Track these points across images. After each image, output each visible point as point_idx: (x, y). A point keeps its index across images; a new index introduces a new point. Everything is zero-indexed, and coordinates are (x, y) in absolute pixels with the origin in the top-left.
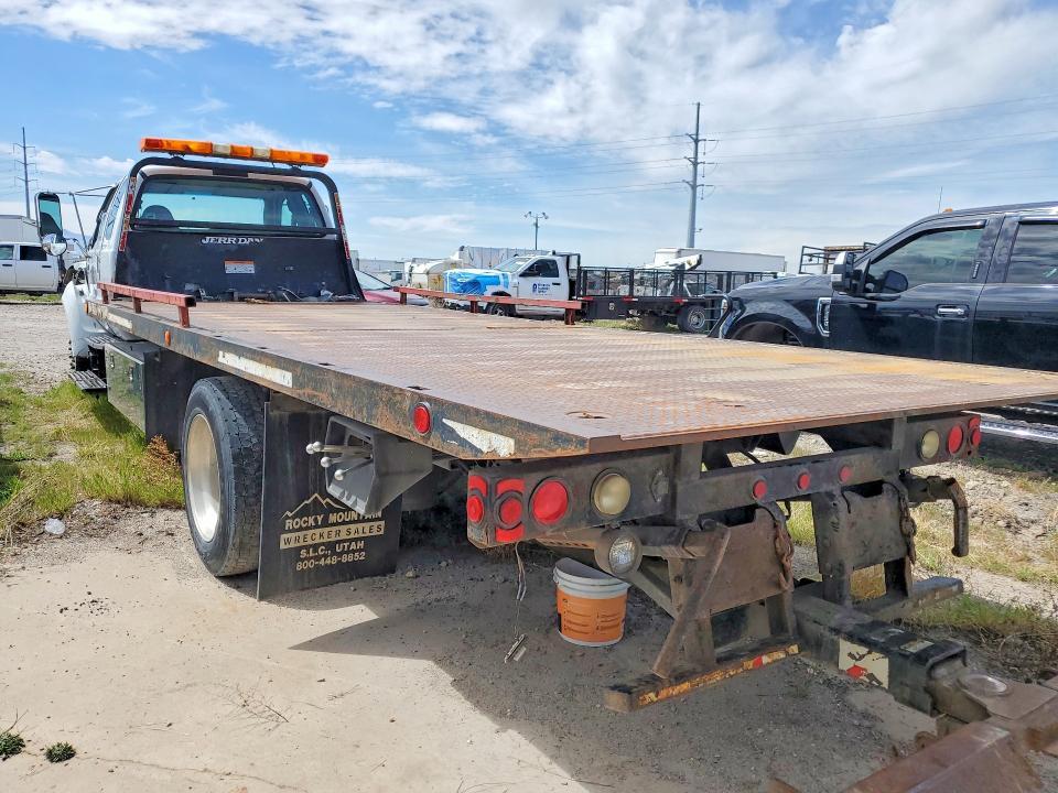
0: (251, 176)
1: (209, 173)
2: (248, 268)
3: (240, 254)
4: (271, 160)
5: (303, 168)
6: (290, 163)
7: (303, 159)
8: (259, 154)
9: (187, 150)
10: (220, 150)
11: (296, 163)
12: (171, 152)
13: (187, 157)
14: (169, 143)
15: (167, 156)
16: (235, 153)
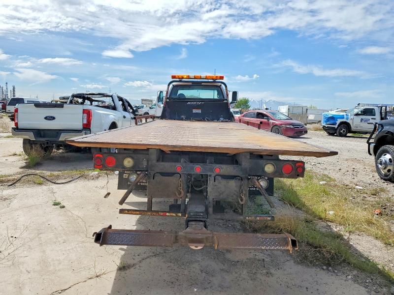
0: (203, 84)
1: (191, 84)
2: (199, 111)
3: (197, 107)
4: (206, 79)
5: (217, 81)
6: (213, 79)
7: (217, 78)
8: (202, 77)
9: (183, 78)
10: (192, 77)
11: (214, 79)
12: (179, 79)
13: (183, 80)
14: (178, 76)
15: (178, 80)
16: (195, 78)
